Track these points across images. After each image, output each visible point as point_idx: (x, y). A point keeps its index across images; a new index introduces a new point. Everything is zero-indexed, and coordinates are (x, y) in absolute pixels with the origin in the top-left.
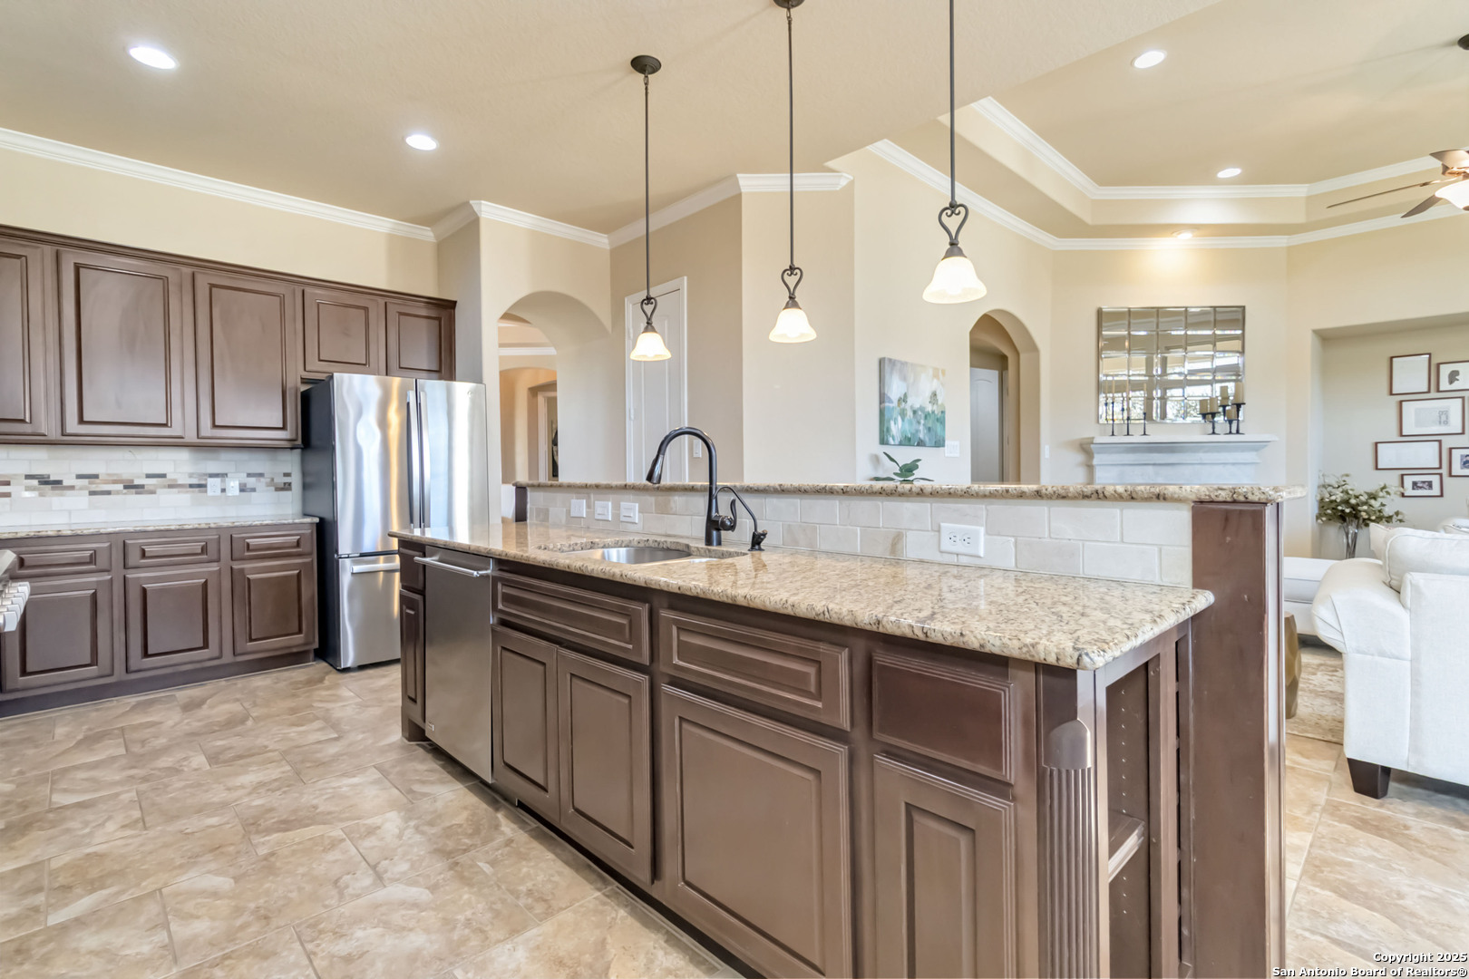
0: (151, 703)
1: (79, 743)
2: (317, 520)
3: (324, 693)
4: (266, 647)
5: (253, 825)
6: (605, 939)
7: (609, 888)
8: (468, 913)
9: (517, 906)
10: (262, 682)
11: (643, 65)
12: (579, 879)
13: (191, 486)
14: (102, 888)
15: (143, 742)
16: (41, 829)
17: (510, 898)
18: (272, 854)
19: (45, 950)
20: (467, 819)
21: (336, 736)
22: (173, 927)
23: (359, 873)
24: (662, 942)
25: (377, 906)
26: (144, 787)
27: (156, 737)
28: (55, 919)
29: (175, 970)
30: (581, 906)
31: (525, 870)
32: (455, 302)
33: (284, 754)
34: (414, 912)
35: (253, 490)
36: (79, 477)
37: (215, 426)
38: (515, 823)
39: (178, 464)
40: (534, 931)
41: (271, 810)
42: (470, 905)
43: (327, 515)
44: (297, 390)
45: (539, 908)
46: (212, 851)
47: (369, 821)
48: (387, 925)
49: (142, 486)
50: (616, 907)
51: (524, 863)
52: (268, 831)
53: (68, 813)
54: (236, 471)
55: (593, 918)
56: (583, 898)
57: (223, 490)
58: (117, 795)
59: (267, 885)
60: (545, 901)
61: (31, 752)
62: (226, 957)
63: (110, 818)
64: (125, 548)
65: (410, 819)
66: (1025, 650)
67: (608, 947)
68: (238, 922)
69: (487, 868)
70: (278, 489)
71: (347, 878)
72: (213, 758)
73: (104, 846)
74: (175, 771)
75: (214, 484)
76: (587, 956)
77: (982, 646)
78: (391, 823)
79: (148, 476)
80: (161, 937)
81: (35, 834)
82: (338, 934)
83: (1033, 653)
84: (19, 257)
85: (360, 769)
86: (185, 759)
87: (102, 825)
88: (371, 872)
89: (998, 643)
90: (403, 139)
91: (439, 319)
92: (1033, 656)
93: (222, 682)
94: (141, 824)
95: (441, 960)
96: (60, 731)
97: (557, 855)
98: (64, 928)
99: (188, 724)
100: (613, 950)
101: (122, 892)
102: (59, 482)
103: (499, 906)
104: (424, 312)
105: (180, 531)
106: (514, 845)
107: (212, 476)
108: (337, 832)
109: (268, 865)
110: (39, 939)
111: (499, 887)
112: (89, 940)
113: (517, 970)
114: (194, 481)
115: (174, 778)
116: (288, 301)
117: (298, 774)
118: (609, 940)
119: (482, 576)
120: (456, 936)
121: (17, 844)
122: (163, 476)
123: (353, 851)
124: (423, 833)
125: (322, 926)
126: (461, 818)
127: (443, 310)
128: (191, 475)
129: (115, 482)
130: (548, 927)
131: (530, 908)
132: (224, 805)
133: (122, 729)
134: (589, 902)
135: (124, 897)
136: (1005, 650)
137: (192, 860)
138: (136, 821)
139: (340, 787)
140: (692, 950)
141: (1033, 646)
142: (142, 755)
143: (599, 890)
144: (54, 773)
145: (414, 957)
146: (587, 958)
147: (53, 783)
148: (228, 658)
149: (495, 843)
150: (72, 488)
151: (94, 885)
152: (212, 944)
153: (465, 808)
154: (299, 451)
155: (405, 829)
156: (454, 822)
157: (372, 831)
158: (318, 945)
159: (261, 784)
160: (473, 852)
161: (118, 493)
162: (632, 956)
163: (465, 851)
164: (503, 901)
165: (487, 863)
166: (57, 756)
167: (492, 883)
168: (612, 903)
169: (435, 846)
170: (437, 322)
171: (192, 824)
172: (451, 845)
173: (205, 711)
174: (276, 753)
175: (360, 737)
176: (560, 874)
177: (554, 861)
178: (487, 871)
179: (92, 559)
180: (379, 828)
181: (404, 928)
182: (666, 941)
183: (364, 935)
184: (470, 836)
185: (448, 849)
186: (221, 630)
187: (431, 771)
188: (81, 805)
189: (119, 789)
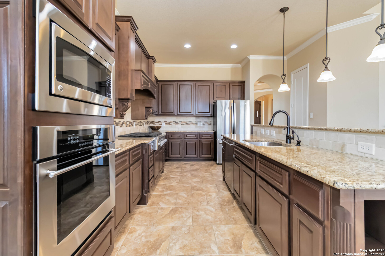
0: (187, 163)
1: (176, 168)
2: (214, 131)
3: (213, 168)
4: (204, 157)
5: (193, 188)
6: (245, 234)
7: (251, 225)
8: (220, 217)
9: (230, 219)
10: (204, 163)
11: (283, 10)
12: (245, 219)
13: (195, 124)
14: (171, 191)
15: (183, 170)
16: (168, 180)
17: (229, 218)
18: (194, 194)
19: (163, 197)
20: (228, 199)
21: (211, 176)
22: (177, 200)
23: (205, 202)
24: (258, 241)
25: (205, 209)
26: (181, 177)
27: (185, 169)
28: (165, 193)
29: (175, 206)
30: (243, 226)
31: (234, 213)
32: (245, 81)
33: (202, 177)
34: (211, 212)
35: (205, 125)
36: (180, 122)
37: (198, 112)
38: (237, 203)
39: (193, 120)
40: (231, 226)
41: (196, 186)
42: (221, 215)
43: (216, 131)
44: (212, 104)
45: (234, 222)
46: (186, 190)
47: (210, 194)
48: (206, 213)
49: (188, 124)
50: (251, 229)
51: (235, 212)
52: (194, 190)
53: (171, 178)
54: (202, 121)
55: (244, 229)
56: (244, 224)
57: (200, 125)
58: (177, 177)
59: (191, 199)
60: (236, 221)
61: (170, 168)
62: (182, 207)
63: (175, 181)
64: (184, 135)
65: (217, 196)
66: (321, 179)
67: (245, 236)
68: (185, 203)
69: (227, 210)
70: (209, 125)
71: (203, 202)
72: (192, 175)
73: (173, 184)
74: (186, 176)
75: (198, 123)
76: (239, 235)
77: (312, 176)
78: (214, 195)
79: (189, 122)
80: (175, 201)
81: (167, 180)
82: (198, 211)
83: (323, 180)
84: (172, 85)
85: (213, 184)
86: (188, 174)
87: (174, 181)
88: (207, 203)
89: (315, 176)
90: (230, 47)
91: (241, 86)
92: (323, 181)
93: (198, 162)
94: (179, 183)
95: (212, 223)
96: (174, 165)
97: (243, 213)
98: (165, 195)
99: (190, 168)
100: (245, 237)
101: (173, 192)
102: (177, 123)
103: (226, 218)
104: (237, 84)
105: (192, 132)
106: (235, 208)
107: (198, 122)
108: (204, 194)
109: (192, 195)
110: (163, 195)
111: (228, 214)
112: (167, 197)
113: (224, 231)
114: (196, 123)
115: (185, 177)
116: (211, 86)
117: (202, 181)
118: (246, 235)
119: (232, 146)
120: (216, 220)
121: (164, 181)
122: (191, 122)
123: (206, 198)
124: (218, 199)
125: (196, 208)
126: (227, 199)
127: (242, 83)
128: (195, 122)
129: (184, 123)
130: (234, 226)
131: (232, 221)
132: (190, 183)
133: (182, 167)
134: (245, 225)
135: (173, 193)
136: (317, 178)
137: (183, 191)
138: (178, 182)
139: (208, 186)
140: (264, 246)
141: (323, 178)
142: (183, 172)
143: (248, 224)
144: (172, 172)
145: (207, 220)
146: (239, 236)
147: (171, 173)
148: (199, 158)
149: (231, 206)
150: (179, 124)
151: (171, 190)
152: (181, 204)
153: (228, 197)
154: (213, 117)
155: (215, 197)
156: (225, 199)
157: (210, 195)
158: (194, 211)
159: (196, 182)
160: (226, 206)
161: (185, 125)
162: (249, 240)
163: (225, 205)
164: (227, 218)
165: (228, 209)
166: (173, 169)
167: (227, 213)
168: (250, 228)
169: (219, 202)
170: (240, 86)
171: (185, 185)
172: (222, 203)
173: (193, 167)
174: (201, 177)
175: (215, 178)
176: (241, 217)
177: (241, 214)
178: (227, 211)
179: (180, 137)
180: (211, 195)
181: (208, 214)
182: (259, 241)
183: (201, 213)
184: (227, 203)
185: (222, 204)
186: (198, 152)
187: (225, 188)
188: (173, 178)
189: (178, 176)
